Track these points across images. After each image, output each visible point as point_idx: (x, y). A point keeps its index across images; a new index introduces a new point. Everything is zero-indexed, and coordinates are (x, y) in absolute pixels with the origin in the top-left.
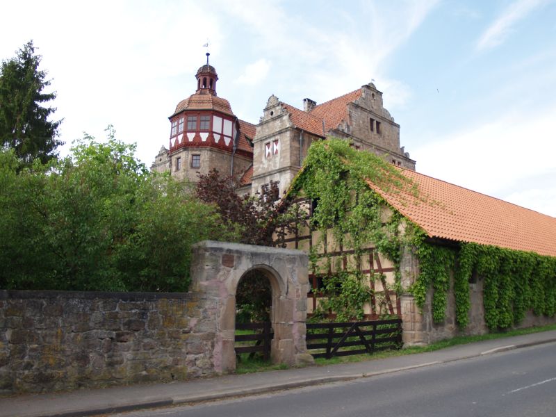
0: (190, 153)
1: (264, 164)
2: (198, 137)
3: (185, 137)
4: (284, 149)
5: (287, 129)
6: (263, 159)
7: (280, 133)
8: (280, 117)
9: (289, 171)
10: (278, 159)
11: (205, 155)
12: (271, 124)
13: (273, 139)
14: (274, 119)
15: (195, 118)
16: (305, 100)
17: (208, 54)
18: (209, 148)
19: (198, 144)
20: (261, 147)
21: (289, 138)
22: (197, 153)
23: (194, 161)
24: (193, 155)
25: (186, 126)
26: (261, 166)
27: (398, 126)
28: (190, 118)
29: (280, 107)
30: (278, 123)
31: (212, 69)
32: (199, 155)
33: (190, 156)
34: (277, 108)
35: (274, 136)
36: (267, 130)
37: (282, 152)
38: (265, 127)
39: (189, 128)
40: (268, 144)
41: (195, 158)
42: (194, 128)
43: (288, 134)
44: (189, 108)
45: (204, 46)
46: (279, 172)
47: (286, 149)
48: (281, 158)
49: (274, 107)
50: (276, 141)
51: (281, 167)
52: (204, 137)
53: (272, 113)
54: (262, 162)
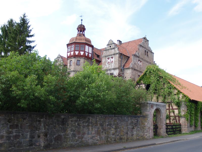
0: (76, 59)
1: (107, 66)
2: (79, 53)
3: (74, 53)
4: (115, 61)
5: (117, 54)
6: (107, 64)
7: (114, 54)
8: (114, 48)
9: (118, 69)
10: (113, 64)
11: (82, 60)
12: (110, 51)
13: (111, 56)
14: (111, 49)
15: (78, 46)
16: (118, 41)
17: (82, 20)
18: (84, 58)
19: (79, 56)
20: (106, 59)
21: (118, 57)
22: (79, 59)
23: (78, 63)
24: (77, 60)
25: (75, 49)
26: (106, 66)
27: (153, 53)
28: (76, 46)
29: (114, 45)
30: (113, 50)
31: (84, 26)
32: (80, 60)
33: (76, 60)
34: (113, 45)
35: (112, 55)
36: (108, 53)
37: (115, 62)
38: (107, 51)
39: (76, 49)
40: (109, 58)
41: (78, 61)
42: (78, 49)
43: (118, 55)
44: (76, 42)
45: (80, 16)
46: (114, 69)
47: (117, 61)
48: (114, 64)
49: (111, 44)
50: (112, 58)
51: (114, 68)
52: (82, 53)
53: (110, 47)
54: (106, 65)
